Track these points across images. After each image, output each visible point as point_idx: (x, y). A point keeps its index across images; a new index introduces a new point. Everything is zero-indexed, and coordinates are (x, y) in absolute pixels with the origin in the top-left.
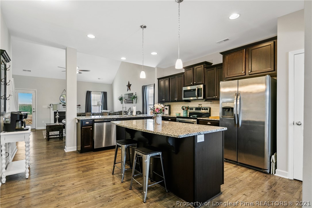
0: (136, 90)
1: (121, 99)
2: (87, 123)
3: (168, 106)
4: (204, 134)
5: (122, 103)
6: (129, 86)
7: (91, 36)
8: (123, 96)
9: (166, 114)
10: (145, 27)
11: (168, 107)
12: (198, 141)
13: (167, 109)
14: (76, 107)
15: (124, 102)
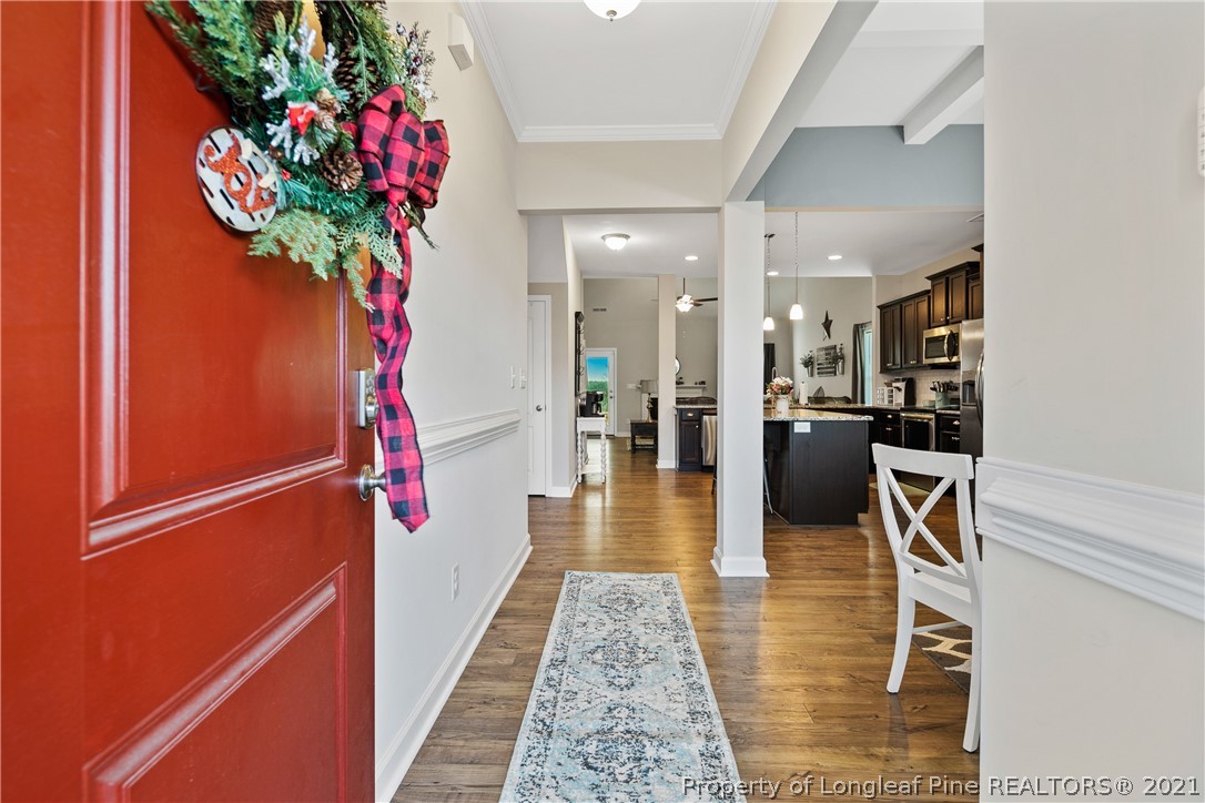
0: (842, 338)
1: (808, 363)
2: (690, 415)
3: (903, 380)
4: (811, 422)
5: (812, 375)
6: (827, 325)
7: (692, 258)
8: (815, 354)
9: (897, 405)
10: (772, 236)
11: (902, 385)
12: (796, 431)
13: (900, 390)
14: (675, 385)
15: (816, 371)
